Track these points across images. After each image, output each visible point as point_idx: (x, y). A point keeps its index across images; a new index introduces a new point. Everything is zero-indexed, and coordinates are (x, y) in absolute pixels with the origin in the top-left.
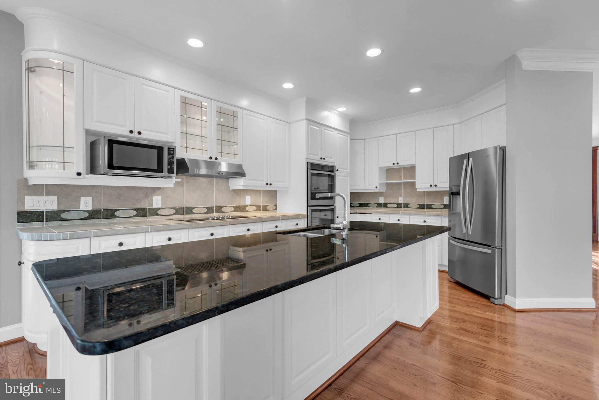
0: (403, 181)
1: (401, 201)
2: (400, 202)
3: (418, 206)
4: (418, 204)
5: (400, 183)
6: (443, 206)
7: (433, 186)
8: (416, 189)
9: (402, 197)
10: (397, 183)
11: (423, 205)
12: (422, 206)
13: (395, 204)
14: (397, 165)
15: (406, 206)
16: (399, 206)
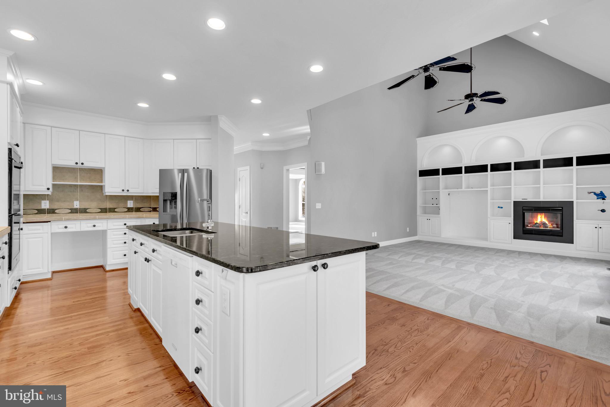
0: (79, 183)
1: (77, 205)
2: (75, 207)
3: (100, 210)
4: (100, 209)
5: (78, 185)
6: (127, 210)
7: (126, 191)
8: (105, 192)
9: (78, 201)
10: (71, 186)
11: (106, 209)
12: (104, 211)
13: (68, 209)
14: (81, 165)
15: (84, 211)
16: (74, 211)
